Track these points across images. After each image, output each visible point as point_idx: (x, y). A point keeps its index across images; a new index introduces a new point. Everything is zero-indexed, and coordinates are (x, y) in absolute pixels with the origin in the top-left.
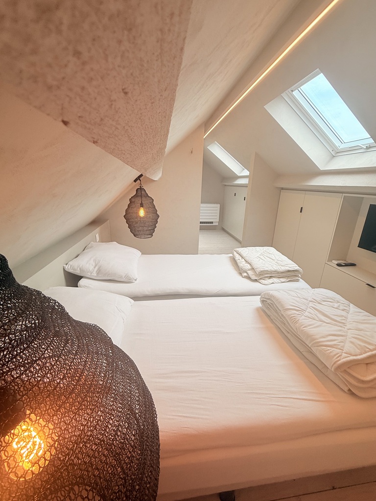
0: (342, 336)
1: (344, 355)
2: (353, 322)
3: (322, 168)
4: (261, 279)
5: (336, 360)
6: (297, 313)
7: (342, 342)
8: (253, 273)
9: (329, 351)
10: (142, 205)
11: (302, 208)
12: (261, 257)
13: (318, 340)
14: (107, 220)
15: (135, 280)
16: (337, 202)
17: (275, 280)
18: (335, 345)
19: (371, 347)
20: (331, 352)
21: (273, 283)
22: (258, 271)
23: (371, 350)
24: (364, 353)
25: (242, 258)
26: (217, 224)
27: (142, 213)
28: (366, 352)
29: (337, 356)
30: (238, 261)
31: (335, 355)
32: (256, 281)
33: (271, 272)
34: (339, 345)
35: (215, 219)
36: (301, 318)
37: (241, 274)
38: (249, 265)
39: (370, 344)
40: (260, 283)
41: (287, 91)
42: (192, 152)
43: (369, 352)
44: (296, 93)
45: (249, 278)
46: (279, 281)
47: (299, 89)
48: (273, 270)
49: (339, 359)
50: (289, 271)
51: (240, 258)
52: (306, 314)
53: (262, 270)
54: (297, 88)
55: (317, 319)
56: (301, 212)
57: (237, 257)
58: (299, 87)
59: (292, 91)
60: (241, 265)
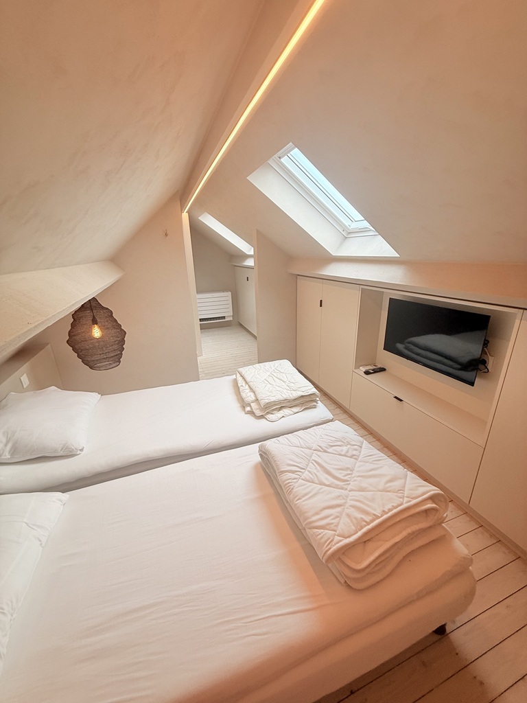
0: (339, 506)
1: (337, 538)
2: (358, 476)
3: (334, 253)
4: (268, 413)
5: (327, 548)
6: (294, 476)
7: (337, 517)
8: (257, 407)
9: (320, 536)
10: (95, 322)
11: (321, 301)
12: (270, 380)
13: (311, 520)
14: (48, 344)
15: (82, 450)
16: (355, 296)
17: (286, 411)
18: (328, 524)
19: (368, 519)
20: (322, 538)
21: (283, 417)
22: (263, 403)
23: (368, 524)
24: (360, 530)
25: (246, 383)
26: (231, 319)
27: (97, 332)
28: (362, 528)
29: (328, 542)
30: (241, 389)
31: (326, 542)
32: (262, 417)
33: (280, 402)
34: (332, 524)
35: (228, 313)
36: (296, 485)
37: (243, 407)
38: (252, 394)
39: (367, 513)
40: (266, 419)
41: (273, 157)
42: (166, 235)
43: (365, 526)
44: (284, 160)
45: (252, 413)
46: (291, 413)
47: (289, 155)
48: (282, 398)
49: (329, 547)
50: (303, 396)
51: (244, 384)
52: (306, 474)
53: (267, 401)
54: (286, 154)
55: (317, 482)
56: (321, 306)
57: (240, 381)
58: (289, 152)
59: (280, 158)
60: (243, 395)
